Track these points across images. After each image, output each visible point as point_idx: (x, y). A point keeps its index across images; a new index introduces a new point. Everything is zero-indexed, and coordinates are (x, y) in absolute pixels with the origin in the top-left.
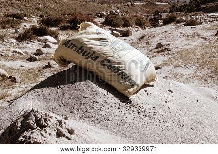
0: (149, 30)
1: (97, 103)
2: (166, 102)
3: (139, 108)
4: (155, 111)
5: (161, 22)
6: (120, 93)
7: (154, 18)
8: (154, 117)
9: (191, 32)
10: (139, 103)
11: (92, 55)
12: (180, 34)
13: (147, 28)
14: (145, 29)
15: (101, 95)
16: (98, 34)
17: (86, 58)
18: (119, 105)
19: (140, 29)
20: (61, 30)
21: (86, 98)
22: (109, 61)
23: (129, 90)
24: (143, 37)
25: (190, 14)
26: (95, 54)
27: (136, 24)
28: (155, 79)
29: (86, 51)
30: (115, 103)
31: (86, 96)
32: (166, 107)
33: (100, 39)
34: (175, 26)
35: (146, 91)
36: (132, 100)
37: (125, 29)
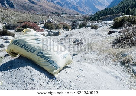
0: (71, 32)
1: (34, 80)
2: (78, 77)
3: (61, 82)
4: (71, 84)
5: (78, 27)
6: (49, 73)
7: (74, 24)
8: (71, 87)
9: (94, 33)
10: (61, 79)
11: (31, 49)
12: (88, 34)
13: (69, 30)
14: (69, 31)
15: (36, 75)
16: (35, 36)
17: (27, 52)
18: (48, 81)
19: (66, 31)
20: (17, 32)
21: (27, 77)
22: (42, 53)
23: (55, 71)
24: (67, 36)
25: (95, 22)
26: (33, 49)
27: (63, 28)
28: (72, 63)
29: (27, 47)
30: (46, 80)
31: (27, 76)
32: (78, 80)
33: (37, 39)
34: (86, 29)
35: (66, 71)
36: (56, 77)
37: (56, 31)
